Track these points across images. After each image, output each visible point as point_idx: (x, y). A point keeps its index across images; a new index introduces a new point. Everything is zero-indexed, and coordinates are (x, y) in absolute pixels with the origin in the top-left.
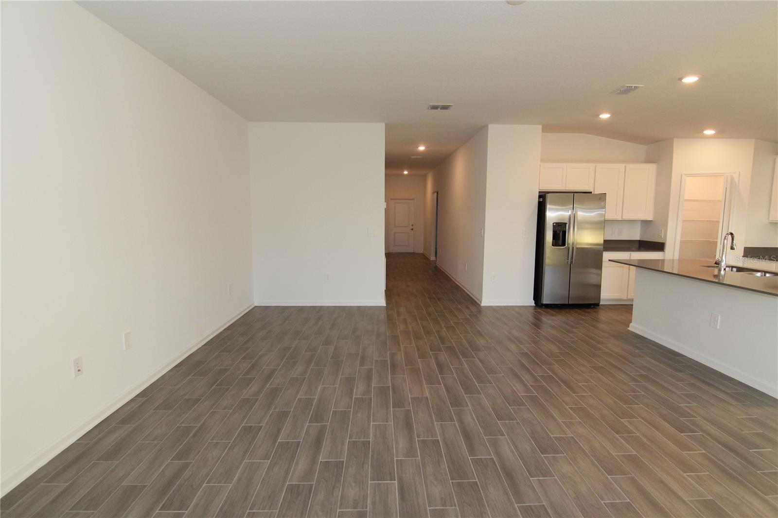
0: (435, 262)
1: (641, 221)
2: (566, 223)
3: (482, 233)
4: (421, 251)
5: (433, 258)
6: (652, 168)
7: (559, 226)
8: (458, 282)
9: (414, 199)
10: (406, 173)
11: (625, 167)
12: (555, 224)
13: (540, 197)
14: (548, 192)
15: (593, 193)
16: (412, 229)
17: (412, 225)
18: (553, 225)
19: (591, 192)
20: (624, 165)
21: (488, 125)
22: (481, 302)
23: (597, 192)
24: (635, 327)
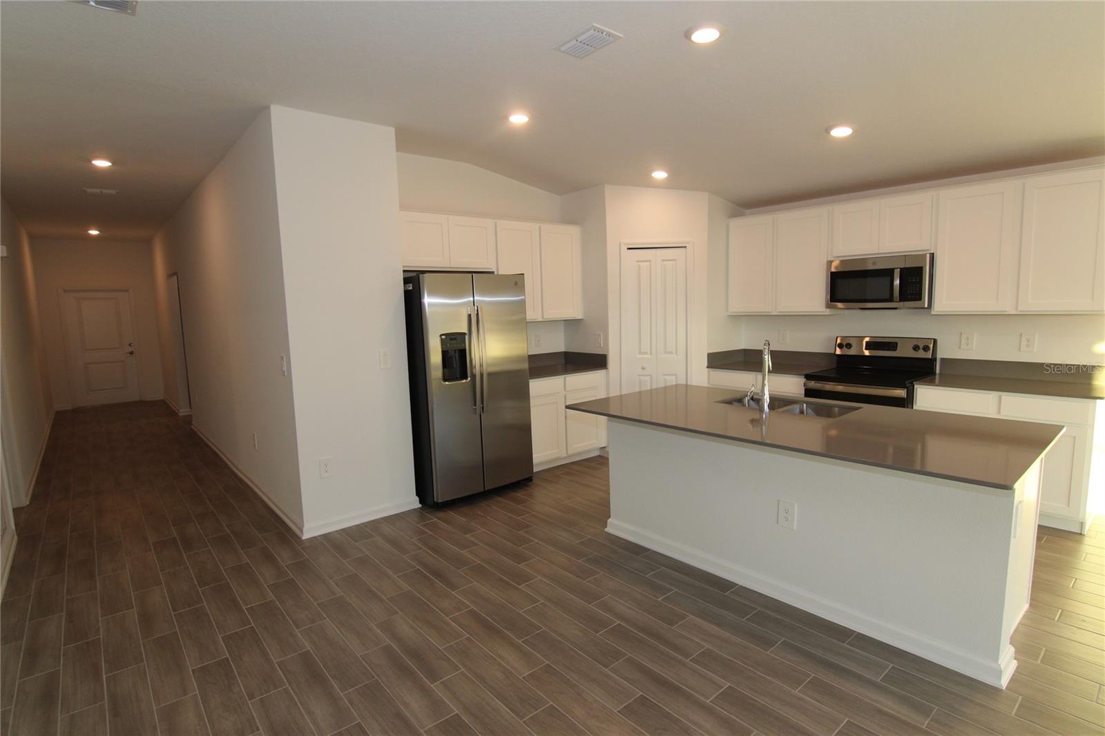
0: (188, 420)
1: (564, 320)
2: (465, 334)
3: (285, 369)
4: (159, 395)
5: (183, 411)
6: (573, 231)
7: (451, 339)
8: (241, 472)
9: (127, 291)
10: (94, 232)
11: (540, 227)
12: (443, 337)
13: (406, 281)
14: (424, 272)
15: (496, 273)
16: (131, 353)
17: (130, 345)
18: (442, 339)
19: (493, 272)
20: (538, 225)
21: (268, 107)
22: (302, 531)
23: (504, 270)
24: (617, 526)
